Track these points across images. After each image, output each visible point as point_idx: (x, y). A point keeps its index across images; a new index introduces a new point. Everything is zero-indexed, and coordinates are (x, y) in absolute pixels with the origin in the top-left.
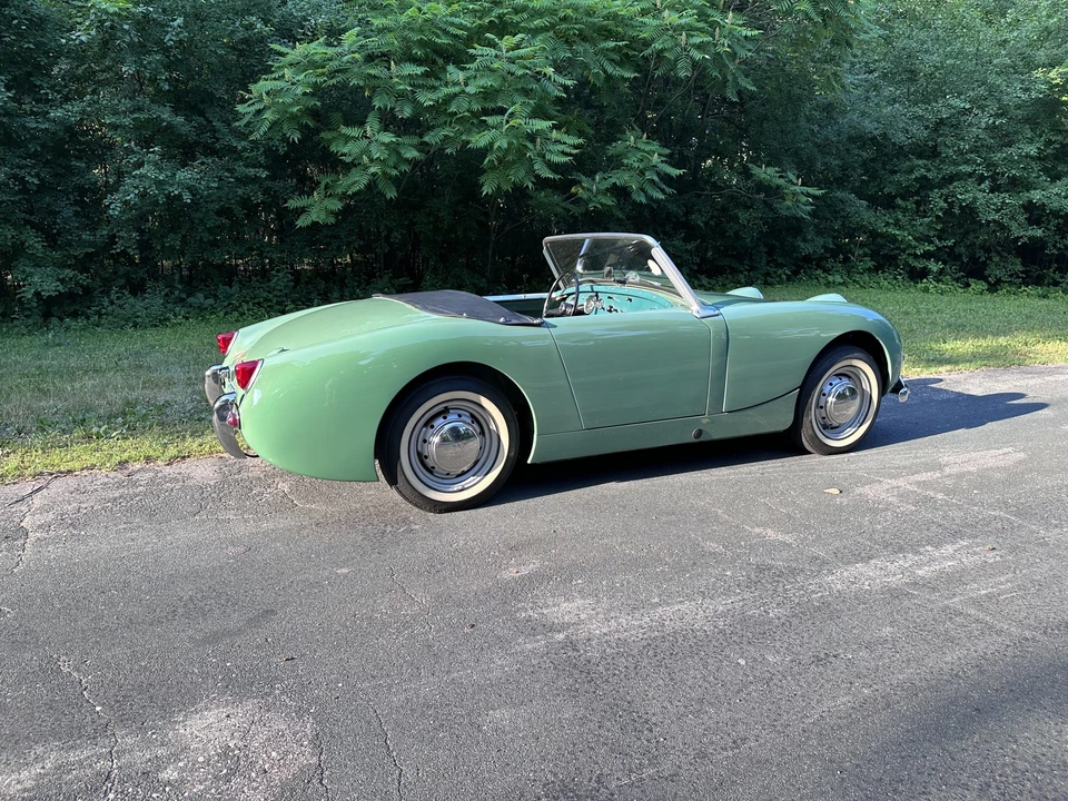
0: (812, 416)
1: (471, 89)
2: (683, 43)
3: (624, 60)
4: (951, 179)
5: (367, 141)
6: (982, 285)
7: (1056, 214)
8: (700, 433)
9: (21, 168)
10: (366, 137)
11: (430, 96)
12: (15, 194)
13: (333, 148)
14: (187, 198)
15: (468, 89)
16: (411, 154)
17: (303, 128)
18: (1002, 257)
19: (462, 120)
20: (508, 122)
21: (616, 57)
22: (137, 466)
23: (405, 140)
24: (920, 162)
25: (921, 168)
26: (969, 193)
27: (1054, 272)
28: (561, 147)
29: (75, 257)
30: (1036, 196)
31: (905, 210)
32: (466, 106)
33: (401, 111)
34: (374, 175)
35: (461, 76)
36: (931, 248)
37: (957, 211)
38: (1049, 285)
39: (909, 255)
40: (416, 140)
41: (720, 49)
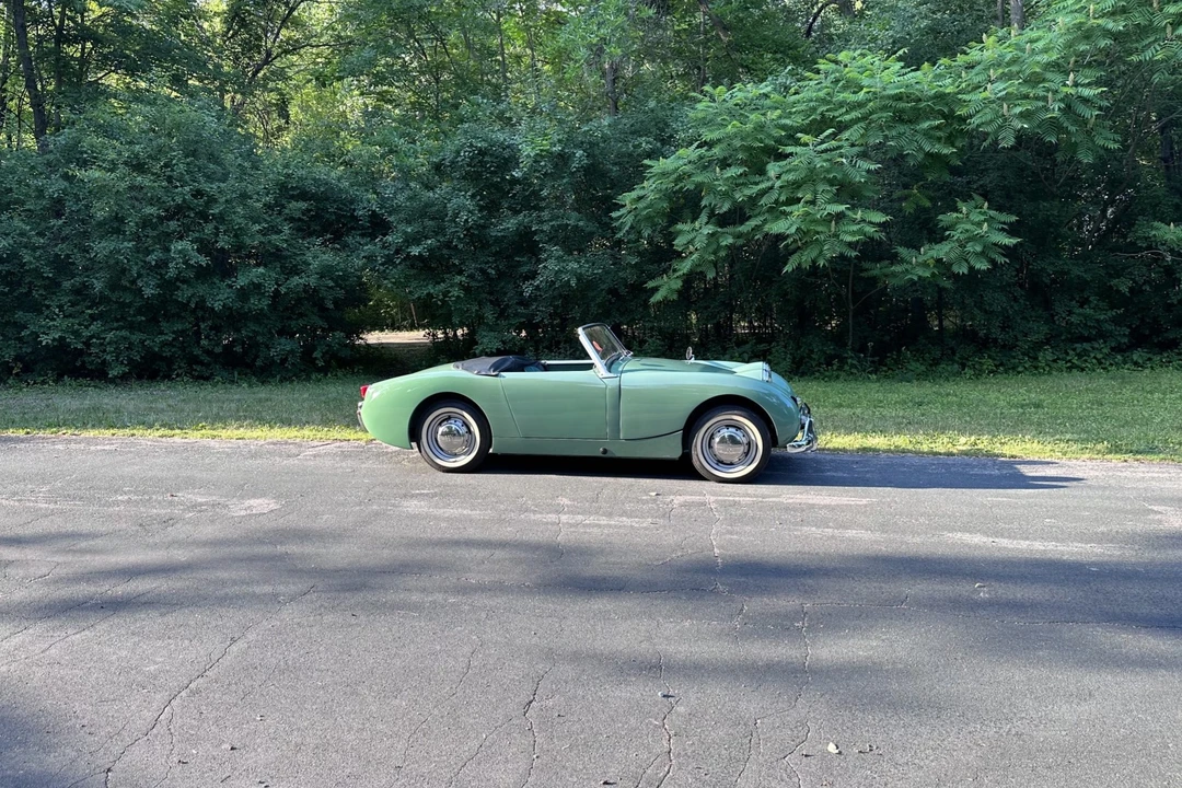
0: (699, 452)
1: (778, 183)
2: (1006, 114)
8: (605, 451)
9: (486, 263)
10: (695, 231)
11: (746, 192)
12: (480, 282)
13: (675, 241)
14: (573, 283)
16: (728, 241)
23: (724, 230)
28: (858, 228)
33: (720, 208)
34: (694, 261)
40: (733, 230)
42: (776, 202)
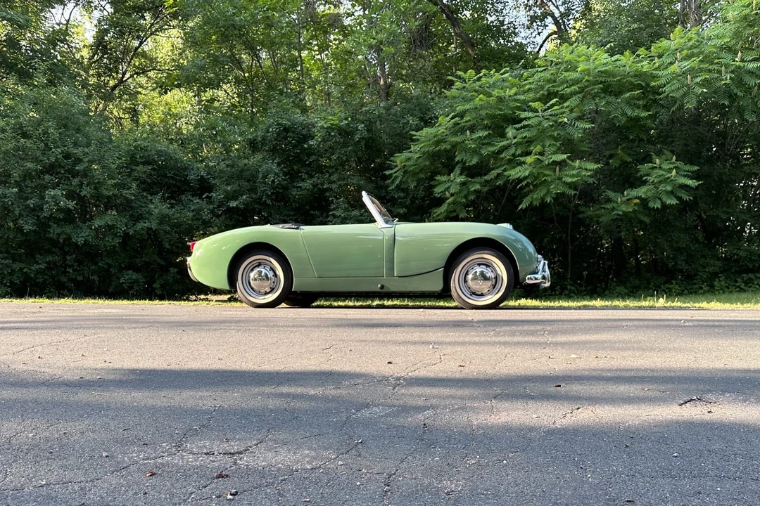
2: (690, 84)
5: (451, 183)
8: (382, 287)
10: (451, 180)
11: (489, 149)
13: (434, 191)
15: (514, 141)
16: (476, 187)
23: (473, 180)
33: (470, 162)
34: (449, 203)
40: (484, 179)
42: (514, 155)
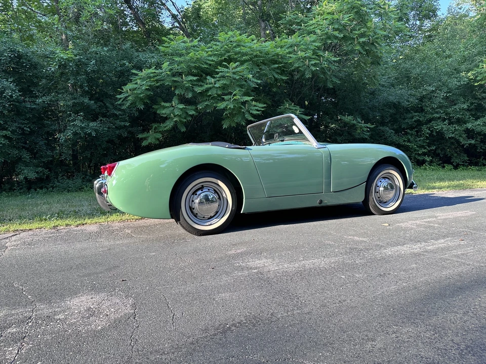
0: (373, 196)
1: (217, 85)
2: (307, 64)
3: (283, 72)
4: (430, 121)
5: (173, 108)
6: (451, 167)
7: (479, 133)
8: (321, 202)
9: (22, 124)
10: (173, 107)
11: (199, 89)
12: (19, 135)
13: (158, 112)
14: (94, 134)
15: (215, 86)
16: (192, 112)
17: (145, 104)
18: (458, 154)
19: (213, 98)
20: (233, 98)
21: (278, 71)
22: (62, 227)
23: (189, 107)
24: (416, 114)
25: (417, 116)
26: (439, 126)
27: (483, 160)
28: (256, 108)
29: (44, 162)
30: (469, 126)
31: (412, 135)
32: (215, 92)
33: (187, 95)
34: (176, 122)
35: (213, 80)
36: (425, 151)
37: (435, 134)
38: (481, 166)
39: (416, 154)
40: (194, 107)
41: (323, 66)
